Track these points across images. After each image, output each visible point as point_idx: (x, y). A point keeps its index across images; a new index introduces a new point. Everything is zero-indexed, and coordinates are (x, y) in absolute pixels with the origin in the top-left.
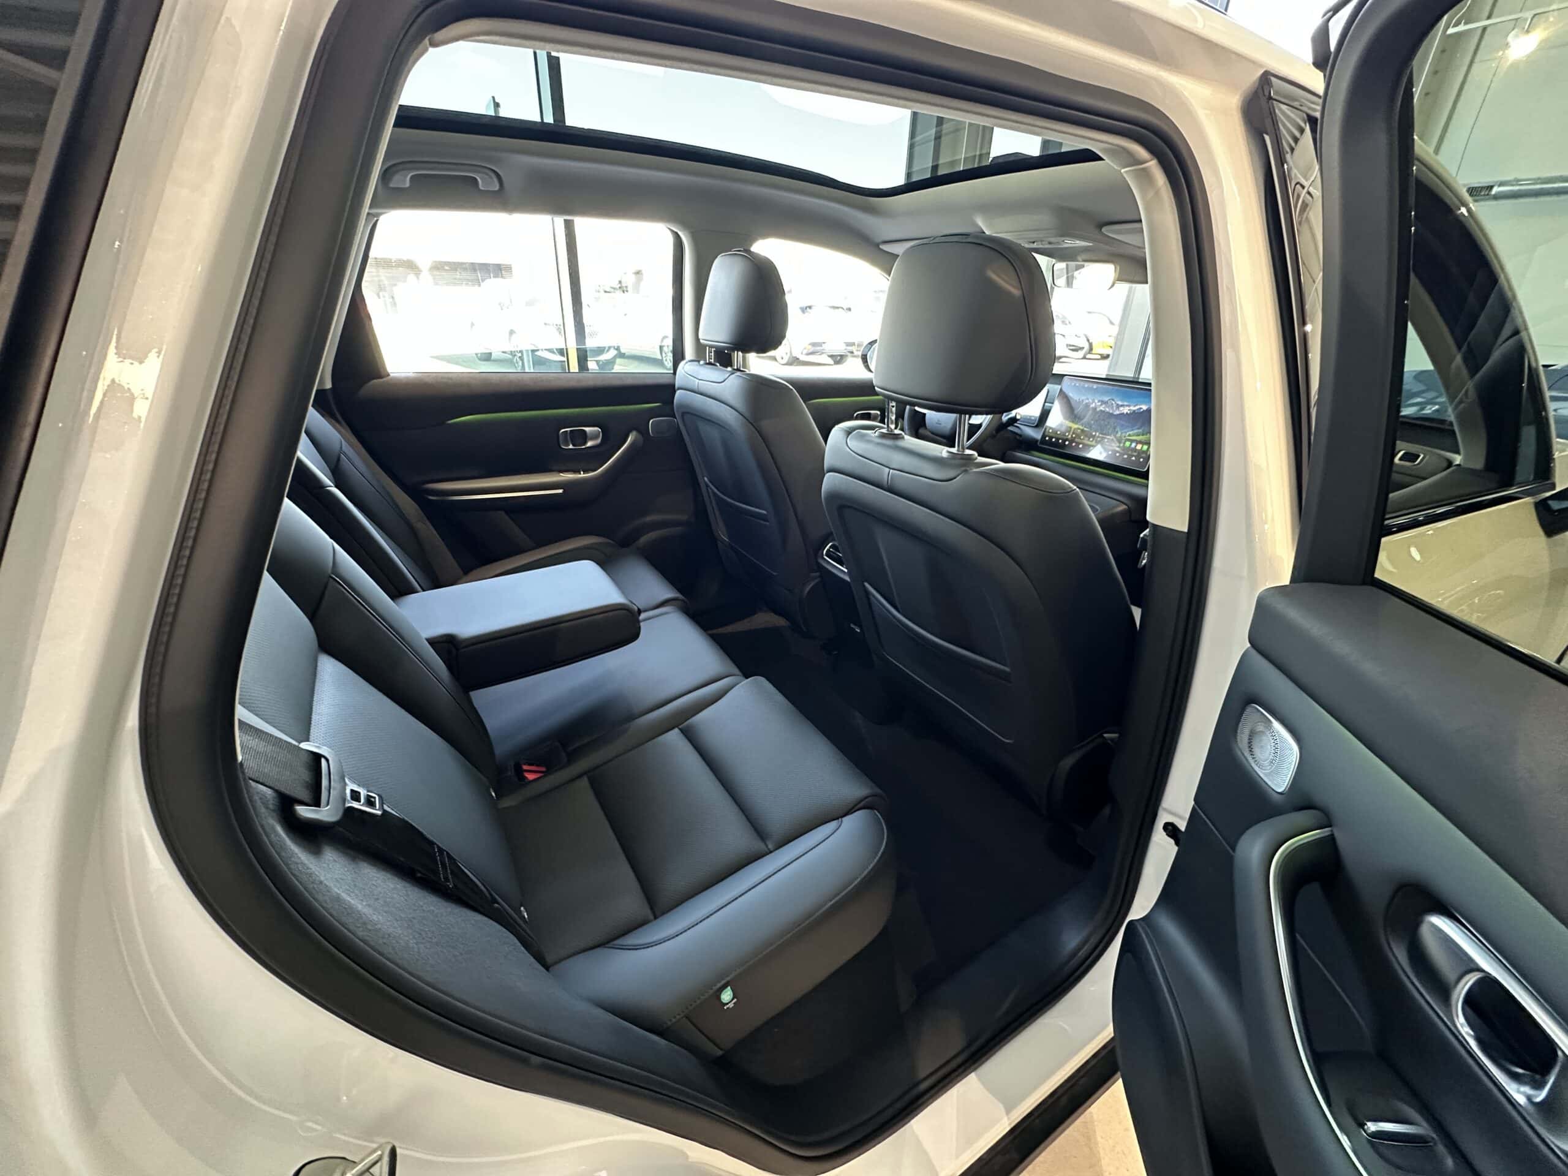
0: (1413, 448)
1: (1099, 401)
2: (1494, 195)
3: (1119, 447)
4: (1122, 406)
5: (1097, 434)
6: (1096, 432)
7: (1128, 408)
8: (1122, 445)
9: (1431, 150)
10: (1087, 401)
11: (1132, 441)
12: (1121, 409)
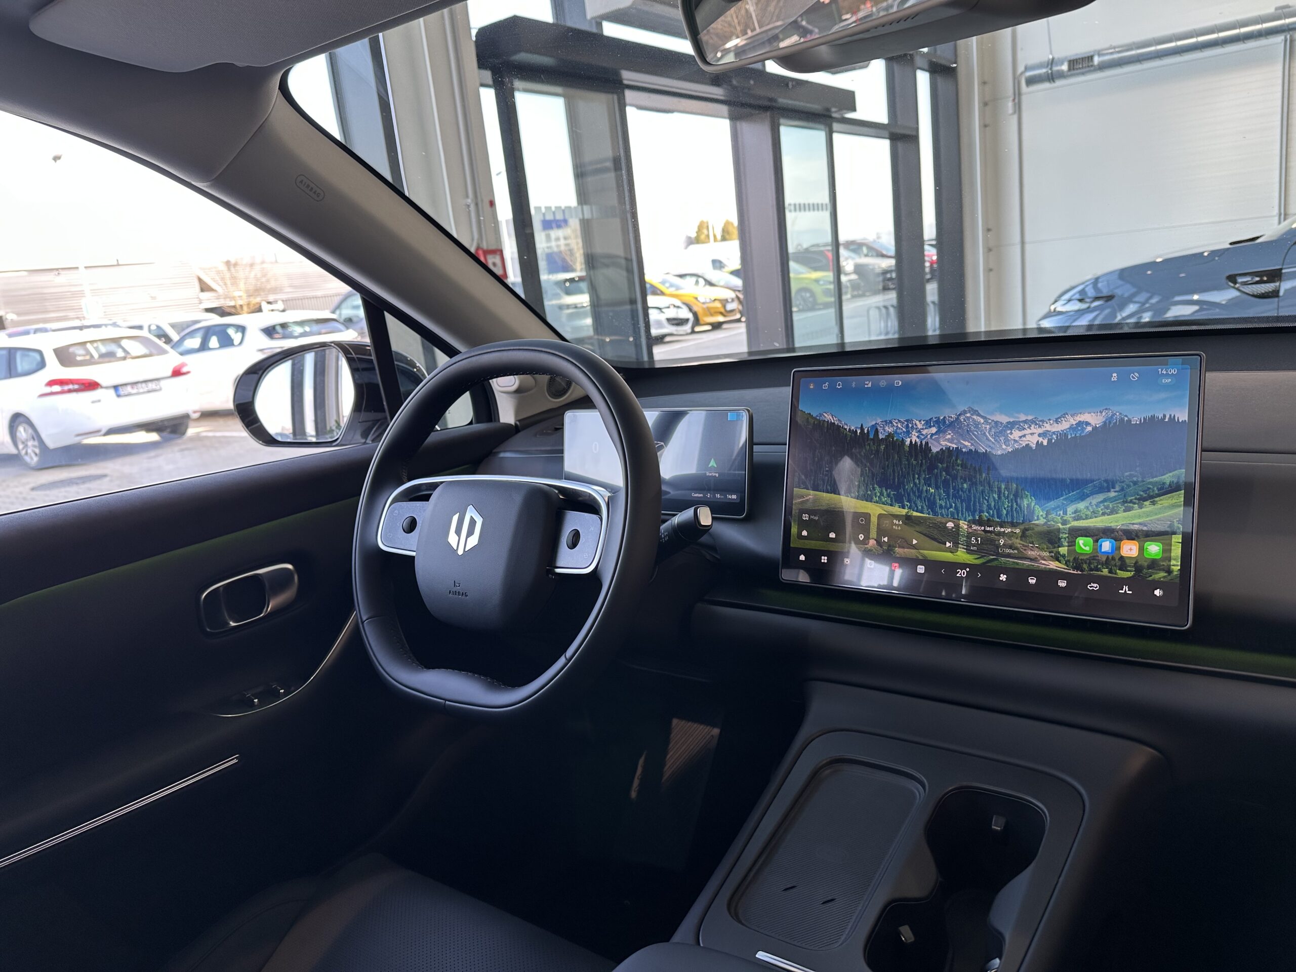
1: (928, 424)
3: (1057, 558)
4: (1011, 425)
5: (964, 525)
6: (955, 518)
7: (1034, 429)
8: (1063, 550)
10: (889, 429)
11: (1096, 534)
12: (1016, 434)
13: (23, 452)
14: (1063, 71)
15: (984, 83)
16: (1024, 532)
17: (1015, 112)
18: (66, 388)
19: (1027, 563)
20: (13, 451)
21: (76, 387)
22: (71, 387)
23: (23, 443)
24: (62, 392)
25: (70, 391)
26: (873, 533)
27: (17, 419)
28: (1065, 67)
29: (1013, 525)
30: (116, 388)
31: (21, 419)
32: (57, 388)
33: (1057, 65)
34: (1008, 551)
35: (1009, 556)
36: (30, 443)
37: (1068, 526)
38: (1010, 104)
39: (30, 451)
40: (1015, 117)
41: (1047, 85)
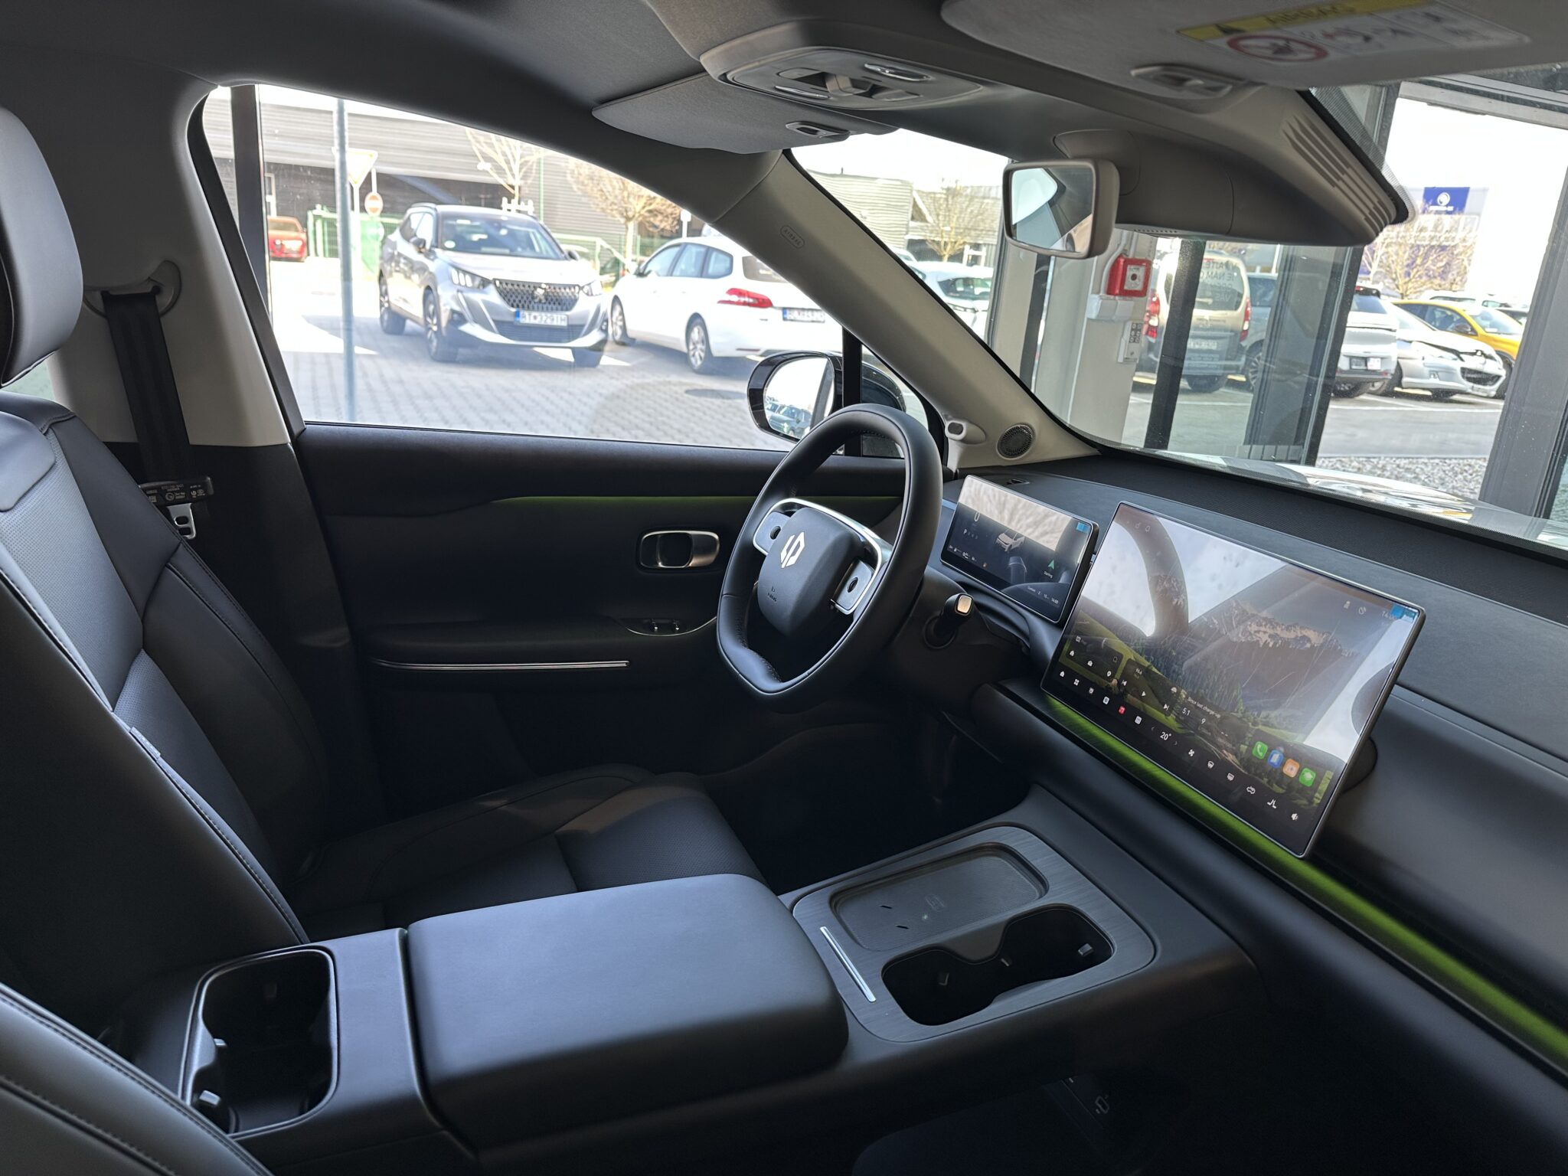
3: (1236, 752)
5: (1183, 694)
7: (1268, 629)
8: (1243, 748)
11: (1273, 744)
13: (692, 353)
16: (1223, 718)
18: (742, 299)
19: (1213, 748)
20: (685, 350)
21: (751, 300)
22: (747, 299)
23: (694, 344)
24: (738, 303)
25: (745, 304)
26: (1118, 675)
27: (695, 320)
29: (1217, 710)
30: (784, 310)
31: (698, 320)
32: (735, 298)
34: (1205, 731)
35: (1203, 735)
36: (699, 346)
37: (1257, 728)
39: (697, 354)
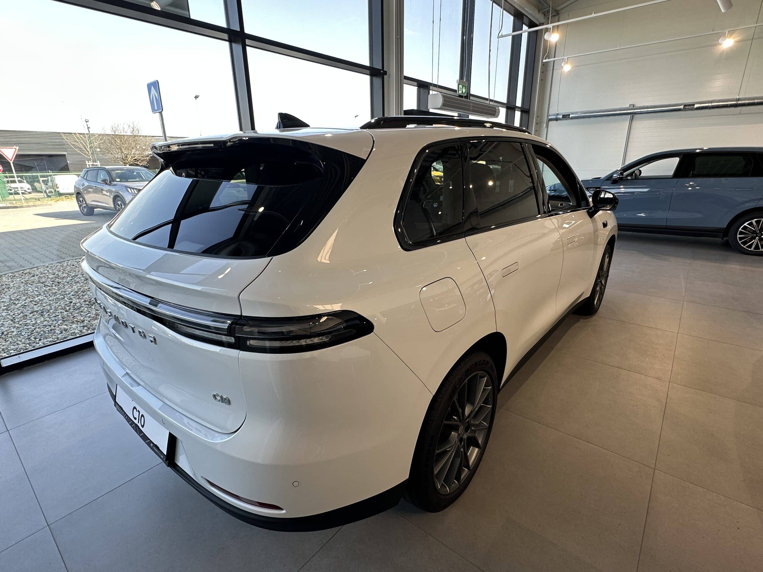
0: (562, 203)
2: (571, 118)
9: (545, 139)
14: (560, 118)
15: (538, 117)
17: (546, 128)
28: (561, 117)
33: (559, 115)
38: (545, 125)
40: (546, 129)
41: (555, 122)
